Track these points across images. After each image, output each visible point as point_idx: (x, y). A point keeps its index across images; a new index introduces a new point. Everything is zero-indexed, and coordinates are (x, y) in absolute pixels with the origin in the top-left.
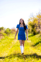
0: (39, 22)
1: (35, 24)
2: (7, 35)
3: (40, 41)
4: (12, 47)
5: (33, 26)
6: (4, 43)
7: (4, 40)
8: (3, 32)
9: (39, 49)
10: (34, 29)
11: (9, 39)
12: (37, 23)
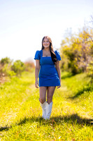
0: (84, 48)
1: (76, 52)
2: (17, 75)
3: (86, 87)
4: (27, 101)
5: (72, 57)
6: (9, 92)
7: (9, 85)
8: (7, 68)
9: (83, 105)
10: (74, 62)
11: (21, 84)
12: (79, 50)
